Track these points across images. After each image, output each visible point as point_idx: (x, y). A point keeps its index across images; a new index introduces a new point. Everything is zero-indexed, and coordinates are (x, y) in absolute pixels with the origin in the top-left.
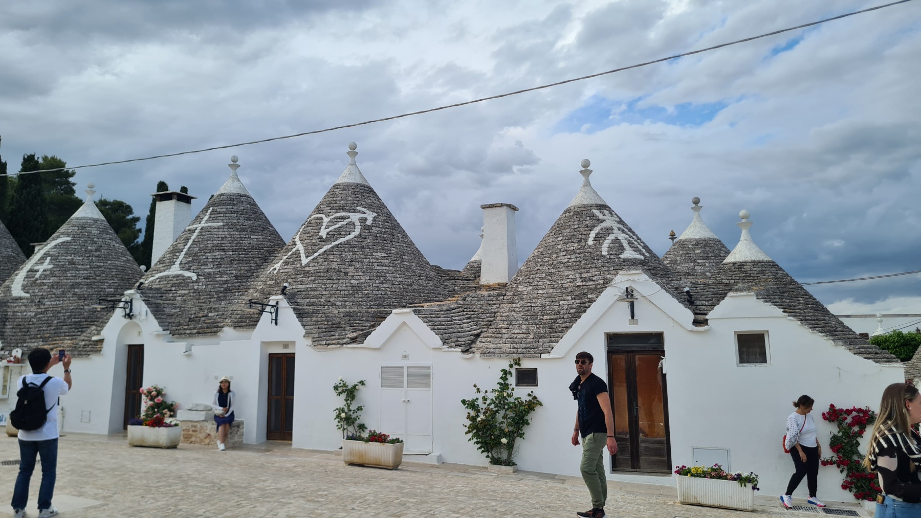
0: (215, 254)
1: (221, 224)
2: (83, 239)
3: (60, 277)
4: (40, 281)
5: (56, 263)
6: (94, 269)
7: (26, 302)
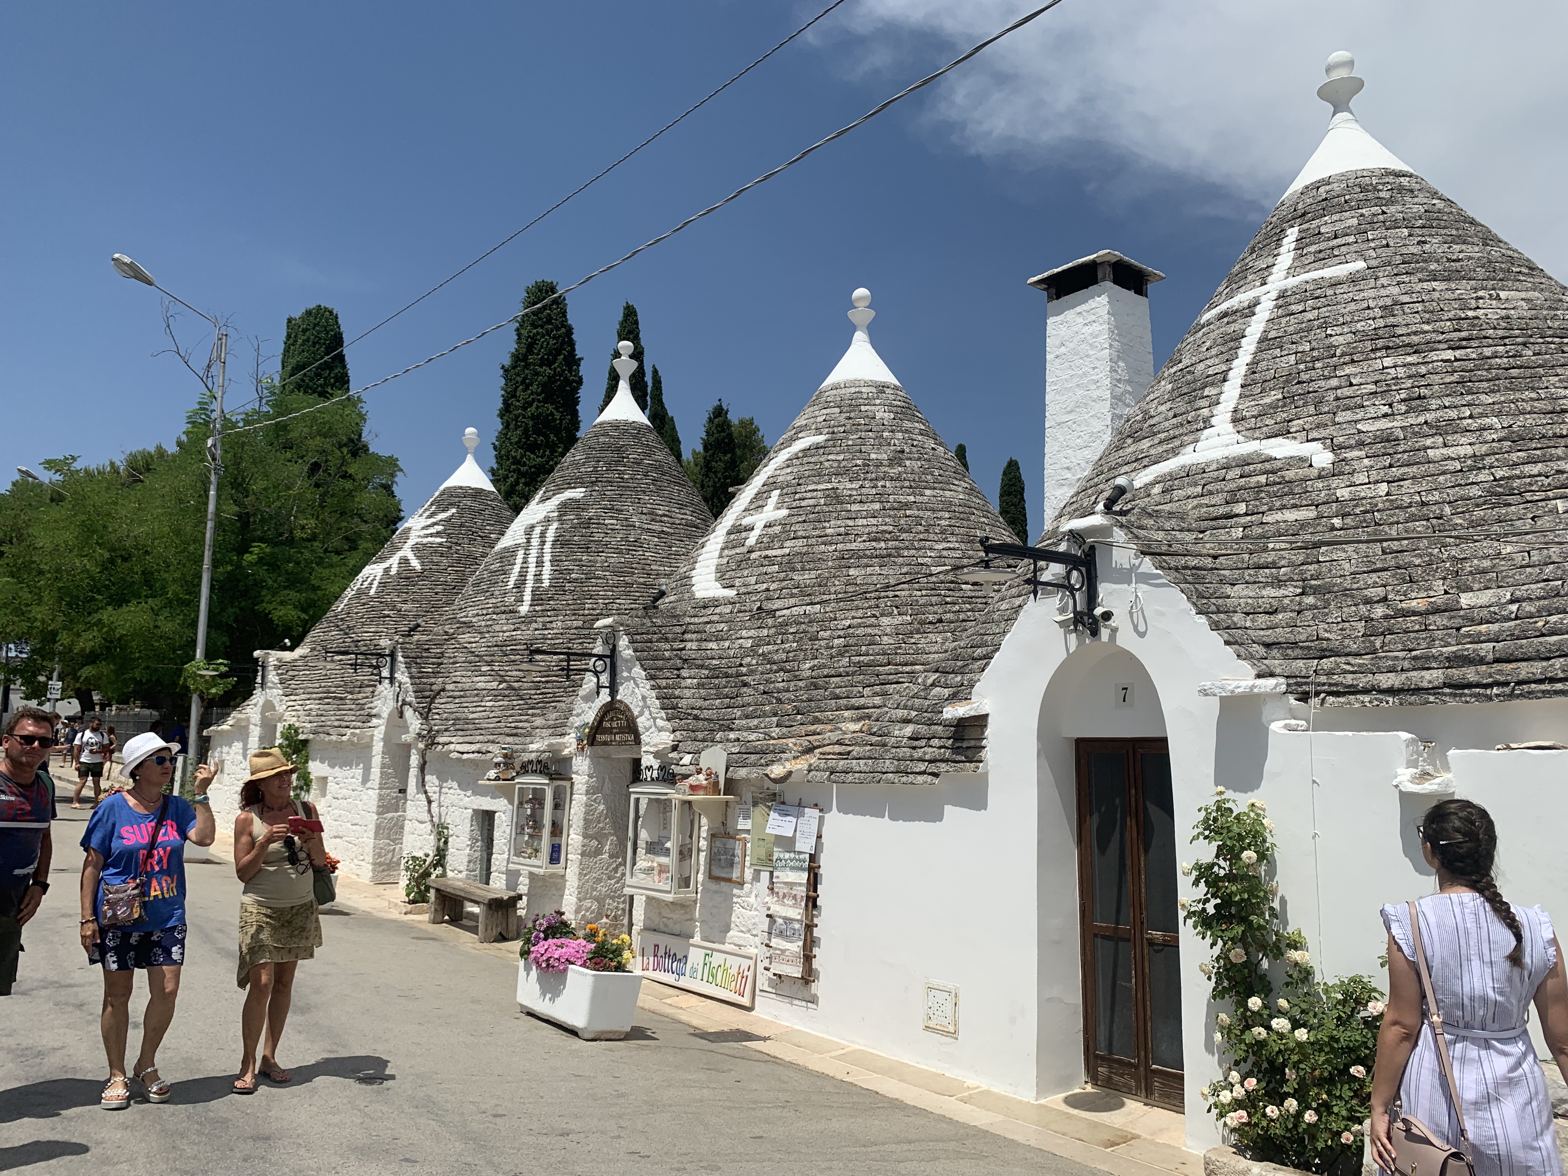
0: (1377, 365)
1: (1361, 265)
2: (855, 437)
3: (808, 537)
4: (759, 553)
5: (795, 504)
6: (892, 513)
7: (728, 611)
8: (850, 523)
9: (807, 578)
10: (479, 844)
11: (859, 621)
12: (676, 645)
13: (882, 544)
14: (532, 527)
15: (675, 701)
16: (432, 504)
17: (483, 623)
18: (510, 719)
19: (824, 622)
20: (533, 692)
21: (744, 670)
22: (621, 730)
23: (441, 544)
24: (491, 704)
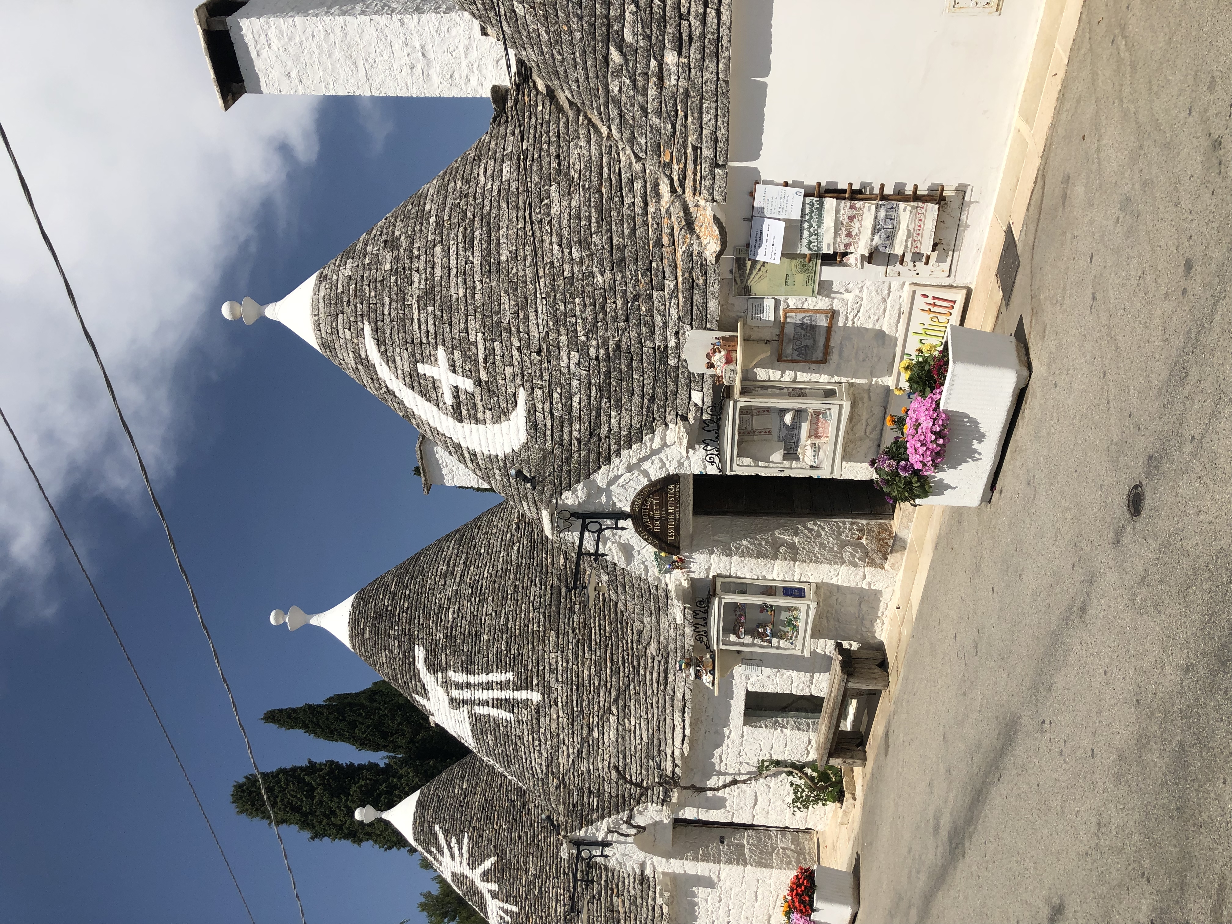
2: (367, 292)
3: (467, 316)
4: (481, 370)
5: (432, 341)
6: (446, 233)
7: (540, 392)
8: (454, 272)
9: (507, 304)
10: (780, 720)
11: (554, 236)
12: (575, 448)
13: (477, 233)
14: (452, 700)
15: (633, 431)
16: (430, 852)
17: (549, 743)
18: (649, 692)
19: (556, 273)
20: (622, 674)
21: (602, 352)
22: (663, 505)
23: (470, 838)
24: (633, 719)
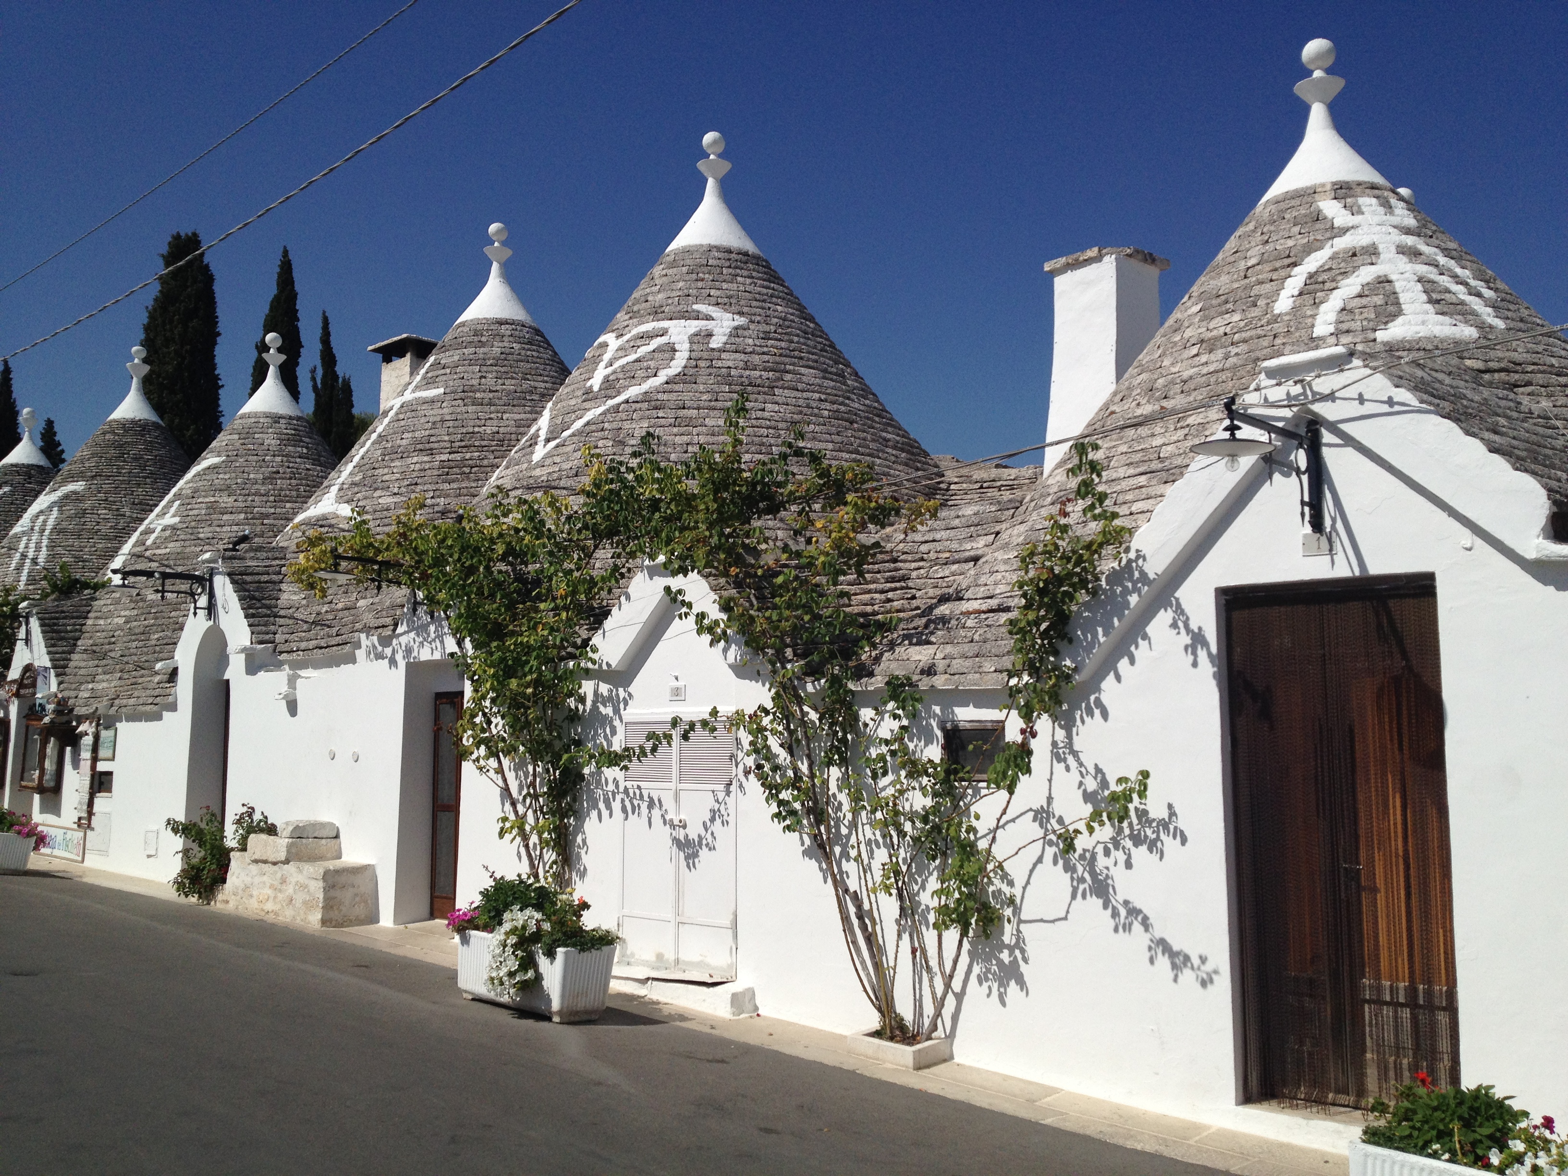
0: (409, 461)
1: (442, 390)
2: (243, 460)
4: (151, 551)
5: (185, 513)
14: (39, 516)
21: (114, 640)
22: (32, 685)
